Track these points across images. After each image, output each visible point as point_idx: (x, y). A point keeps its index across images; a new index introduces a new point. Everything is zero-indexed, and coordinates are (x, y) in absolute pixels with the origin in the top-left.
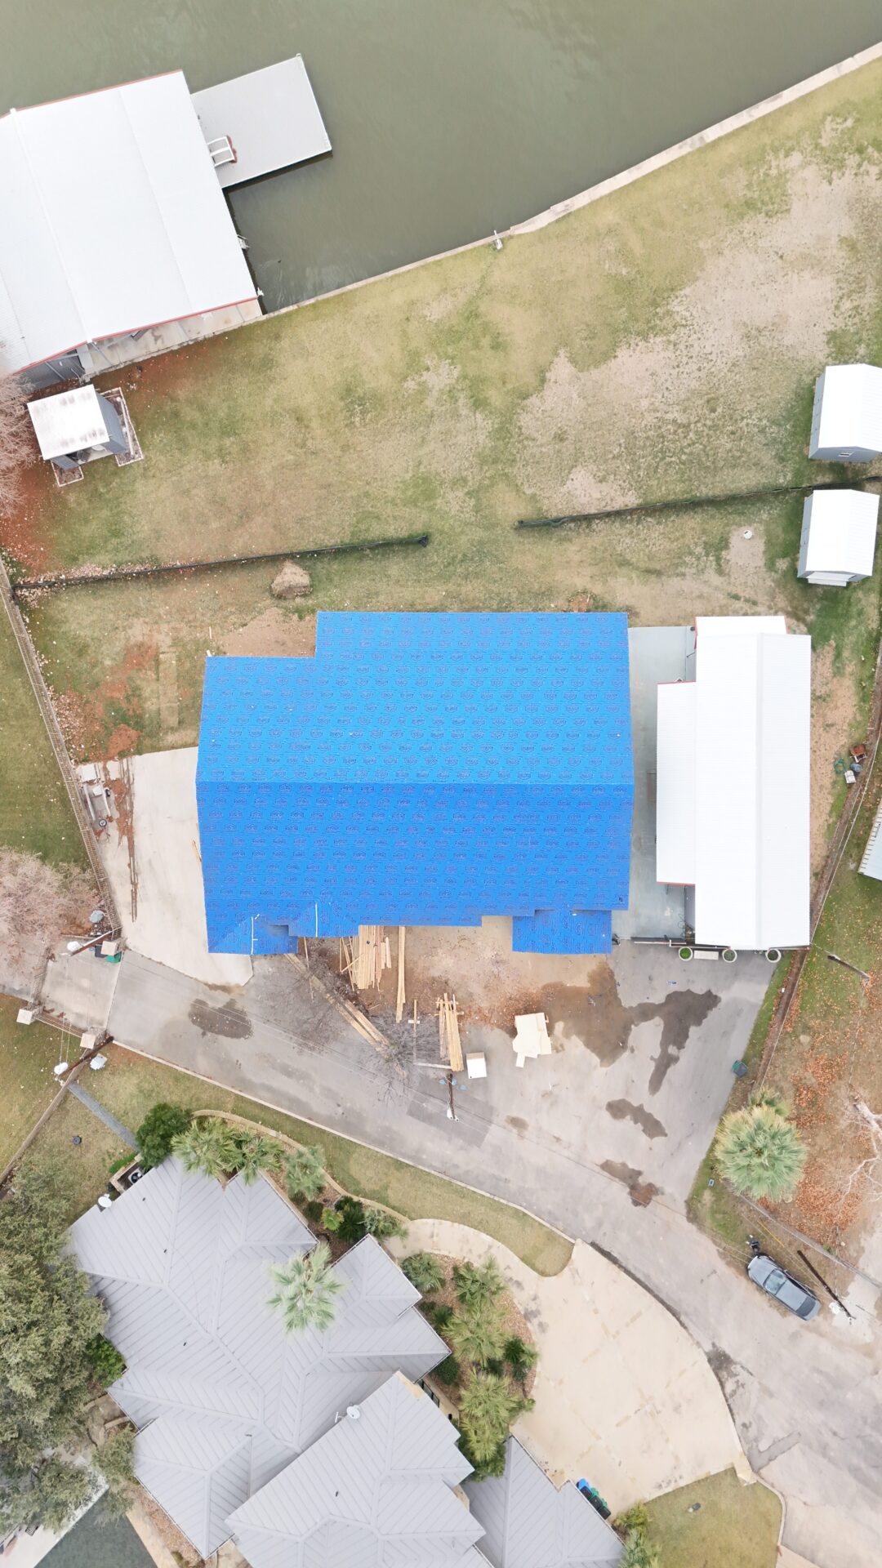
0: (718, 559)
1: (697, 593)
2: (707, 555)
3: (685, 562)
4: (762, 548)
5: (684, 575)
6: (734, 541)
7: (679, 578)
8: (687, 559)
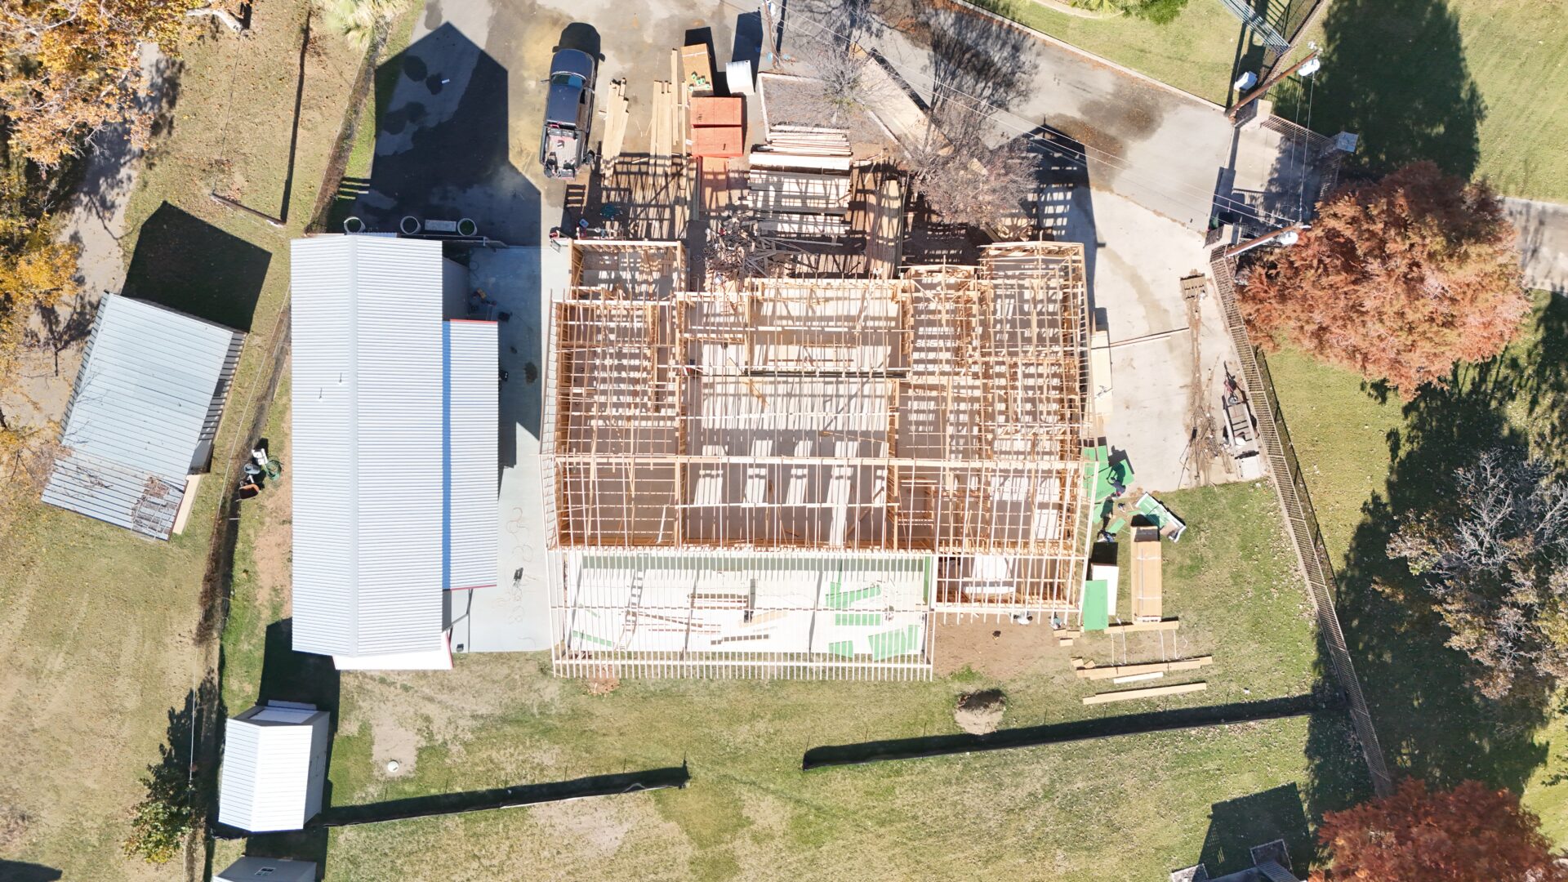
0: (430, 736)
1: (457, 694)
2: (445, 743)
3: (473, 733)
4: (375, 749)
5: (474, 717)
6: (410, 758)
7: (480, 713)
8: (469, 736)
